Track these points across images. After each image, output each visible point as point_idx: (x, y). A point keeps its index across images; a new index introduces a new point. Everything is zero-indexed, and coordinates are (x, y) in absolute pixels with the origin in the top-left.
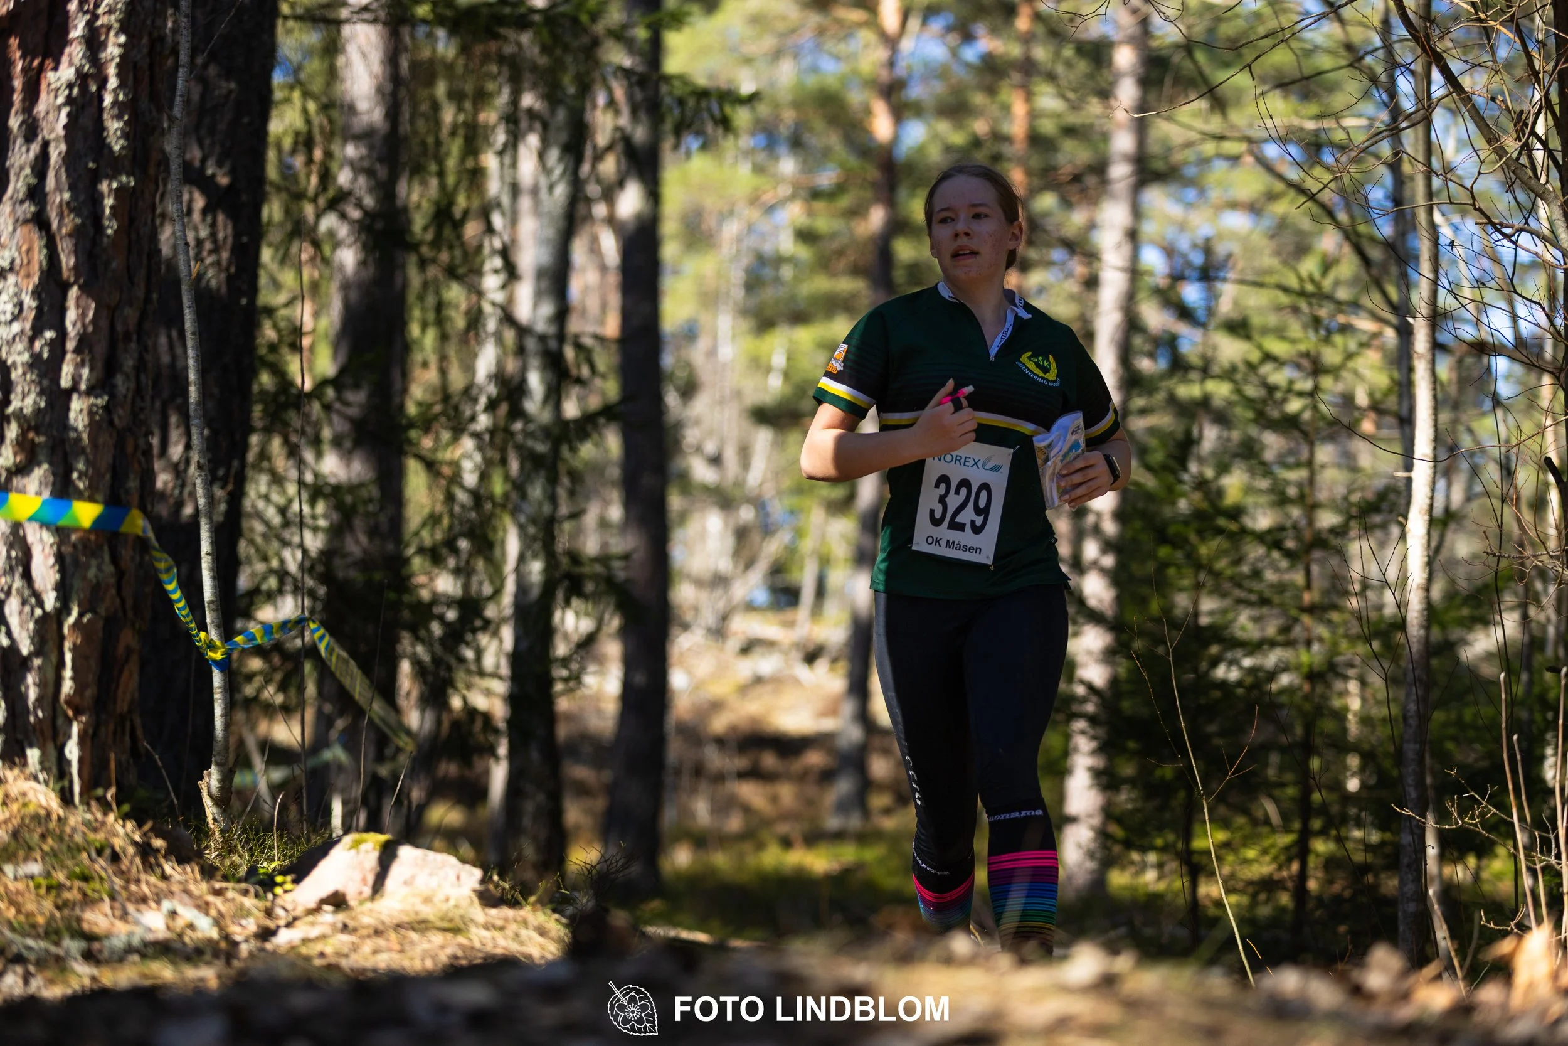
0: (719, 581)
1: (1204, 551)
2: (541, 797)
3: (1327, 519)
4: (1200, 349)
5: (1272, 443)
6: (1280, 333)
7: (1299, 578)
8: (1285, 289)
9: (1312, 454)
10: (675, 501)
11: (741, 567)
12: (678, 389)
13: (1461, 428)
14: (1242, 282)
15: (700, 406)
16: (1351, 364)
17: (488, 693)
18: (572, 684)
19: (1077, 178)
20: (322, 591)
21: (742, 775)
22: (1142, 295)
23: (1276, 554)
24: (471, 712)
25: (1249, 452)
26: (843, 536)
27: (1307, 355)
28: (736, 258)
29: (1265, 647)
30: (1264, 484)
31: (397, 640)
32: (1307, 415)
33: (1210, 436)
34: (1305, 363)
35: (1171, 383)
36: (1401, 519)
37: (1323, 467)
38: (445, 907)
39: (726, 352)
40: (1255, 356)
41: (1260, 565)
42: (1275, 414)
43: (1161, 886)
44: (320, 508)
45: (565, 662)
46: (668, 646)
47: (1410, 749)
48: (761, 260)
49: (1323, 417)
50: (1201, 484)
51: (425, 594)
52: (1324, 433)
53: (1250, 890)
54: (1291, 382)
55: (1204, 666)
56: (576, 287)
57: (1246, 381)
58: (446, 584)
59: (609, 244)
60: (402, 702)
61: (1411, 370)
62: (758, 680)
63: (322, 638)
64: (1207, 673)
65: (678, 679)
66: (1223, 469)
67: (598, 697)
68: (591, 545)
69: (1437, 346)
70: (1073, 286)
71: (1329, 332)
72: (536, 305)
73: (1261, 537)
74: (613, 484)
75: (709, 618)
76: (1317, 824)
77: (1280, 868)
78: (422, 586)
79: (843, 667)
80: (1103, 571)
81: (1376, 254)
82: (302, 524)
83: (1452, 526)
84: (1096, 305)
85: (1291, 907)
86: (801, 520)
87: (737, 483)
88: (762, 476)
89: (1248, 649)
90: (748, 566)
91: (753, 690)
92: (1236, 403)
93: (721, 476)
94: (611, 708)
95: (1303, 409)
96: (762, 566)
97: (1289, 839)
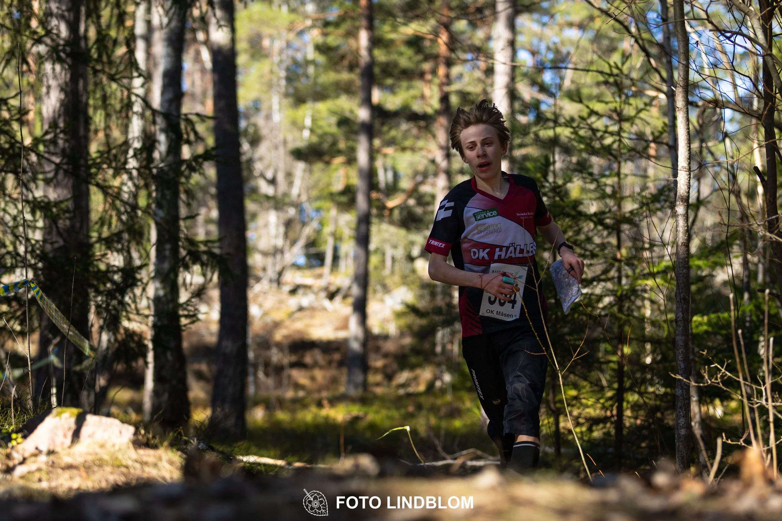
0: (277, 252)
2: (174, 382)
3: (629, 206)
4: (553, 109)
5: (597, 162)
6: (599, 99)
7: (613, 241)
8: (601, 73)
9: (619, 168)
10: (250, 206)
11: (288, 243)
12: (248, 141)
13: (705, 151)
14: (576, 69)
15: (263, 149)
16: (641, 115)
19: (479, 11)
20: (40, 265)
21: (293, 365)
22: (518, 79)
23: (600, 228)
25: (583, 168)
26: (348, 223)
27: (615, 110)
28: (281, 61)
29: (595, 283)
30: (592, 186)
32: (615, 146)
33: (559, 160)
34: (614, 115)
35: (536, 129)
36: (672, 205)
37: (626, 175)
38: (112, 450)
39: (277, 117)
40: (585, 113)
41: (590, 234)
42: (598, 146)
44: (38, 216)
46: (248, 292)
47: (680, 340)
48: (296, 63)
49: (625, 146)
50: (555, 188)
51: (102, 266)
52: (626, 156)
54: (607, 127)
57: (580, 127)
59: (207, 56)
61: (674, 118)
62: (301, 309)
63: (38, 293)
65: (254, 310)
66: (568, 179)
67: (208, 322)
68: (201, 234)
69: (689, 103)
70: (478, 74)
71: (627, 97)
73: (589, 217)
74: (212, 197)
75: (271, 273)
76: (626, 384)
77: (606, 411)
78: (100, 261)
79: (350, 300)
81: (652, 50)
83: (701, 208)
84: (492, 85)
85: (613, 432)
86: (323, 214)
87: (286, 195)
88: (300, 190)
89: (584, 283)
90: (293, 243)
91: (298, 315)
92: (574, 139)
93: (276, 191)
94: (215, 327)
95: (614, 142)
96: (301, 243)
97: (612, 393)
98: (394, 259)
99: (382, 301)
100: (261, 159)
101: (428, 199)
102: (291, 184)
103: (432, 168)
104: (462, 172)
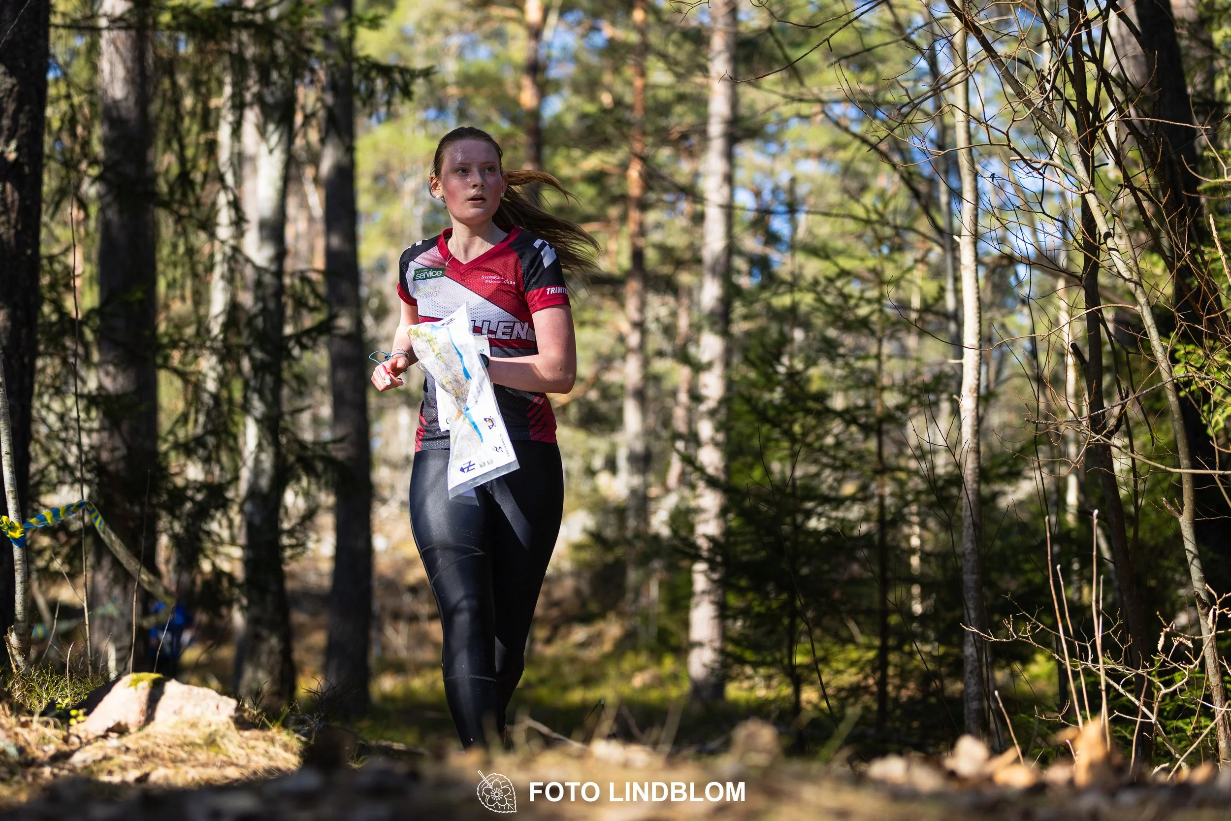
1: (797, 428)
2: (274, 641)
3: (892, 399)
4: (790, 268)
5: (848, 340)
6: (850, 253)
7: (872, 446)
8: (855, 218)
9: (880, 348)
10: (373, 400)
12: (372, 314)
13: (996, 325)
14: (813, 213)
15: (391, 325)
16: (908, 276)
17: (229, 558)
18: (299, 550)
19: (684, 136)
20: (97, 480)
22: (737, 230)
23: (854, 429)
24: (218, 573)
25: (829, 349)
27: (873, 270)
28: (416, 206)
29: (848, 503)
30: (842, 372)
31: (157, 517)
32: (875, 318)
33: (798, 335)
34: (871, 276)
35: (765, 295)
36: (955, 397)
37: (890, 357)
38: (207, 731)
40: (832, 271)
41: (842, 437)
42: (851, 317)
43: (772, 694)
44: (94, 413)
45: (291, 533)
46: (372, 517)
49: (888, 318)
50: (792, 374)
51: (180, 482)
52: (888, 332)
53: (843, 694)
54: (862, 291)
55: (800, 518)
56: (290, 232)
57: (826, 292)
58: (194, 472)
59: (315, 199)
60: (163, 568)
61: (959, 278)
63: (96, 518)
64: (803, 523)
65: (379, 543)
66: (811, 362)
67: (315, 559)
68: (308, 435)
69: (978, 262)
70: (682, 222)
72: (260, 249)
73: (840, 414)
74: (323, 389)
75: (402, 492)
76: (891, 642)
77: (866, 678)
78: (177, 474)
80: (716, 444)
81: (923, 188)
82: (80, 429)
83: (992, 401)
84: (702, 237)
85: (875, 707)
89: (834, 504)
92: (818, 310)
94: (326, 566)
95: (872, 313)
97: (871, 654)
101: (616, 391)
103: (620, 349)
104: (660, 354)
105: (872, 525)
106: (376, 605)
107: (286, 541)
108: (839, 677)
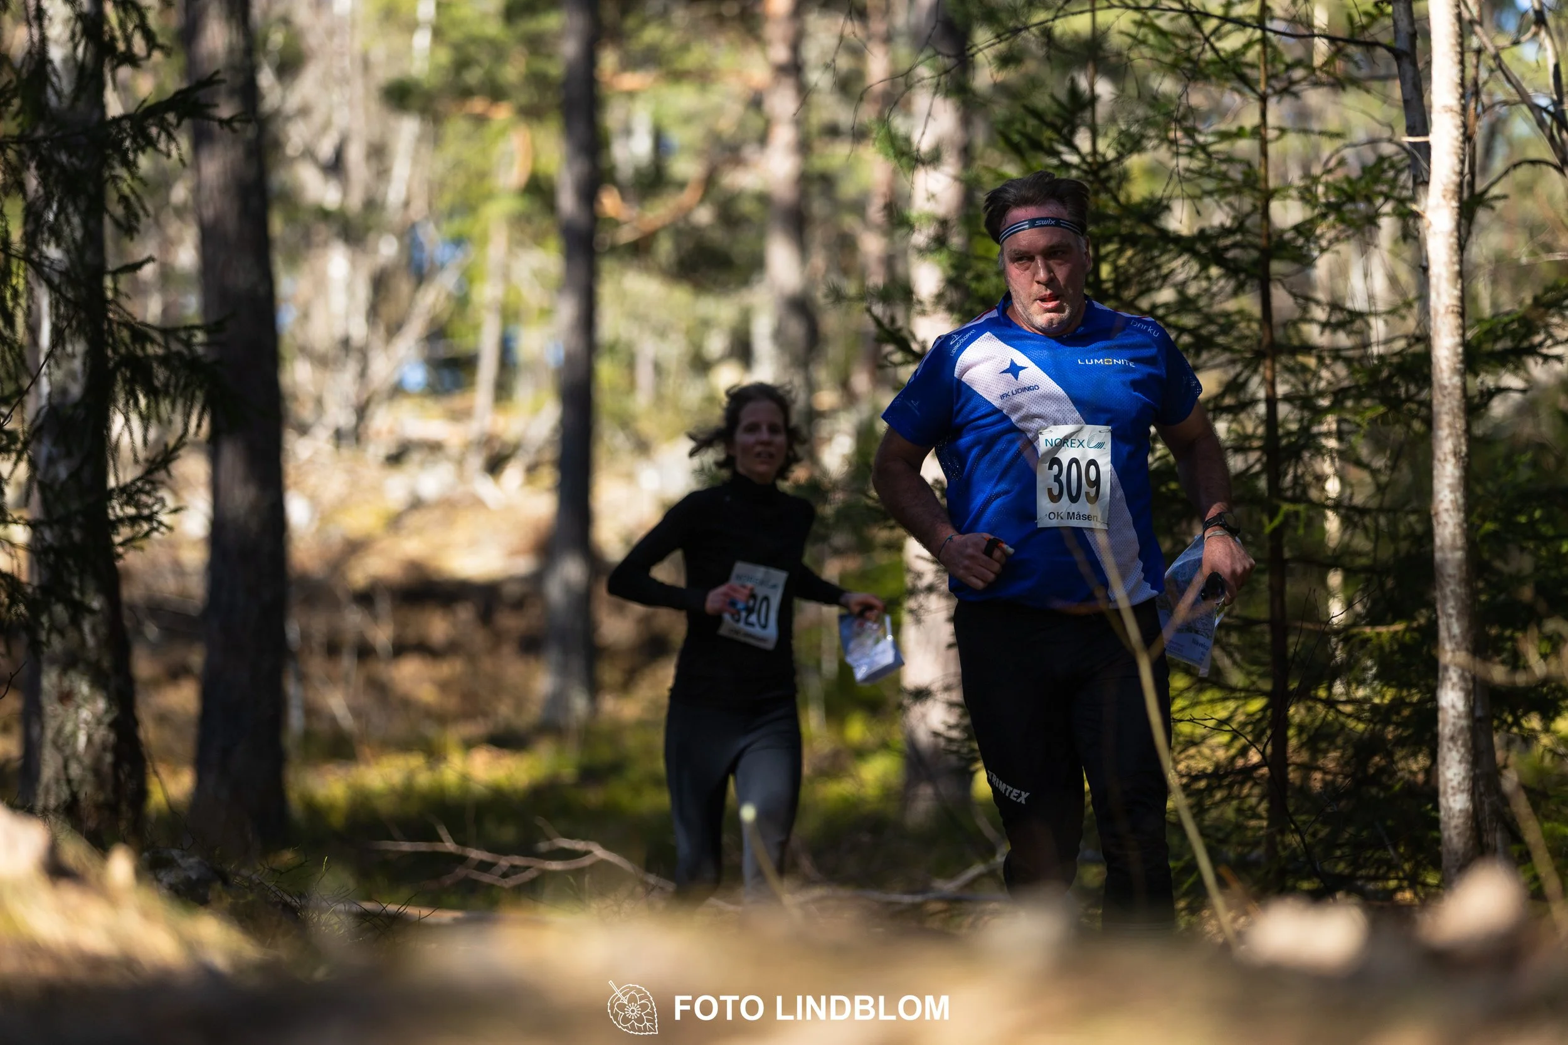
0: (350, 351)
3: (1288, 214)
11: (382, 330)
12: (273, 67)
15: (309, 84)
21: (402, 649)
23: (1215, 272)
26: (538, 274)
36: (1411, 205)
37: (1282, 132)
46: (283, 459)
52: (1278, 83)
62: (416, 504)
65: (296, 509)
67: (175, 543)
68: (151, 310)
73: (1187, 244)
74: (180, 212)
75: (337, 413)
77: (1244, 751)
79: (548, 477)
83: (1480, 213)
85: (1263, 807)
86: (473, 252)
87: (372, 205)
88: (409, 190)
90: (394, 330)
91: (415, 520)
92: (1142, 42)
93: (345, 193)
94: (195, 557)
95: (1248, 45)
96: (415, 328)
97: (1256, 705)
98: (658, 369)
99: (630, 477)
100: (304, 111)
101: (747, 207)
102: (383, 173)
103: (756, 123)
104: (833, 131)
105: (1253, 456)
106: (293, 631)
107: (117, 509)
108: (1192, 751)
